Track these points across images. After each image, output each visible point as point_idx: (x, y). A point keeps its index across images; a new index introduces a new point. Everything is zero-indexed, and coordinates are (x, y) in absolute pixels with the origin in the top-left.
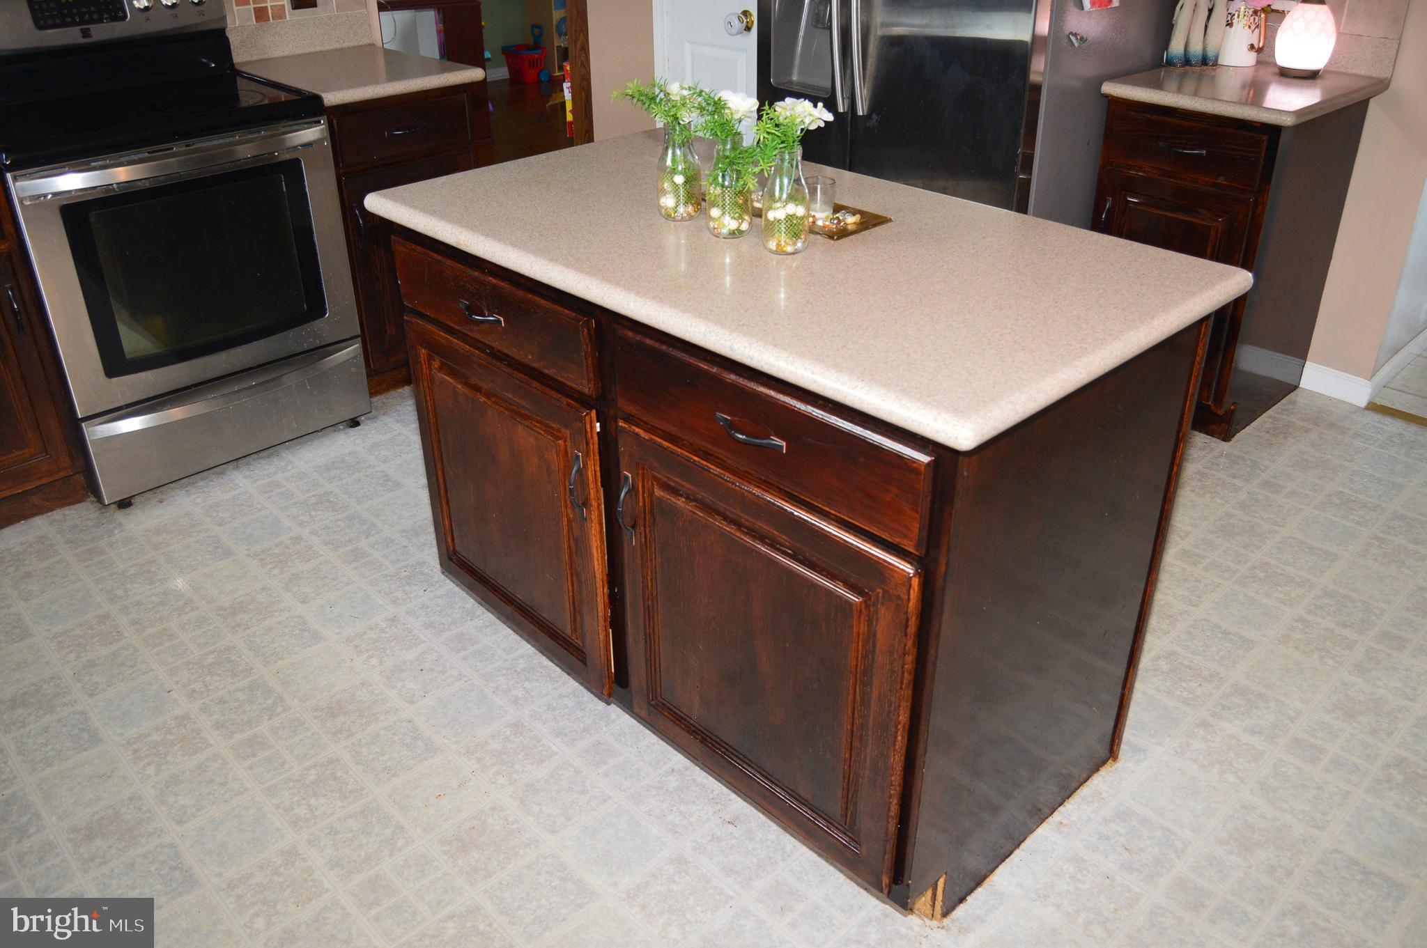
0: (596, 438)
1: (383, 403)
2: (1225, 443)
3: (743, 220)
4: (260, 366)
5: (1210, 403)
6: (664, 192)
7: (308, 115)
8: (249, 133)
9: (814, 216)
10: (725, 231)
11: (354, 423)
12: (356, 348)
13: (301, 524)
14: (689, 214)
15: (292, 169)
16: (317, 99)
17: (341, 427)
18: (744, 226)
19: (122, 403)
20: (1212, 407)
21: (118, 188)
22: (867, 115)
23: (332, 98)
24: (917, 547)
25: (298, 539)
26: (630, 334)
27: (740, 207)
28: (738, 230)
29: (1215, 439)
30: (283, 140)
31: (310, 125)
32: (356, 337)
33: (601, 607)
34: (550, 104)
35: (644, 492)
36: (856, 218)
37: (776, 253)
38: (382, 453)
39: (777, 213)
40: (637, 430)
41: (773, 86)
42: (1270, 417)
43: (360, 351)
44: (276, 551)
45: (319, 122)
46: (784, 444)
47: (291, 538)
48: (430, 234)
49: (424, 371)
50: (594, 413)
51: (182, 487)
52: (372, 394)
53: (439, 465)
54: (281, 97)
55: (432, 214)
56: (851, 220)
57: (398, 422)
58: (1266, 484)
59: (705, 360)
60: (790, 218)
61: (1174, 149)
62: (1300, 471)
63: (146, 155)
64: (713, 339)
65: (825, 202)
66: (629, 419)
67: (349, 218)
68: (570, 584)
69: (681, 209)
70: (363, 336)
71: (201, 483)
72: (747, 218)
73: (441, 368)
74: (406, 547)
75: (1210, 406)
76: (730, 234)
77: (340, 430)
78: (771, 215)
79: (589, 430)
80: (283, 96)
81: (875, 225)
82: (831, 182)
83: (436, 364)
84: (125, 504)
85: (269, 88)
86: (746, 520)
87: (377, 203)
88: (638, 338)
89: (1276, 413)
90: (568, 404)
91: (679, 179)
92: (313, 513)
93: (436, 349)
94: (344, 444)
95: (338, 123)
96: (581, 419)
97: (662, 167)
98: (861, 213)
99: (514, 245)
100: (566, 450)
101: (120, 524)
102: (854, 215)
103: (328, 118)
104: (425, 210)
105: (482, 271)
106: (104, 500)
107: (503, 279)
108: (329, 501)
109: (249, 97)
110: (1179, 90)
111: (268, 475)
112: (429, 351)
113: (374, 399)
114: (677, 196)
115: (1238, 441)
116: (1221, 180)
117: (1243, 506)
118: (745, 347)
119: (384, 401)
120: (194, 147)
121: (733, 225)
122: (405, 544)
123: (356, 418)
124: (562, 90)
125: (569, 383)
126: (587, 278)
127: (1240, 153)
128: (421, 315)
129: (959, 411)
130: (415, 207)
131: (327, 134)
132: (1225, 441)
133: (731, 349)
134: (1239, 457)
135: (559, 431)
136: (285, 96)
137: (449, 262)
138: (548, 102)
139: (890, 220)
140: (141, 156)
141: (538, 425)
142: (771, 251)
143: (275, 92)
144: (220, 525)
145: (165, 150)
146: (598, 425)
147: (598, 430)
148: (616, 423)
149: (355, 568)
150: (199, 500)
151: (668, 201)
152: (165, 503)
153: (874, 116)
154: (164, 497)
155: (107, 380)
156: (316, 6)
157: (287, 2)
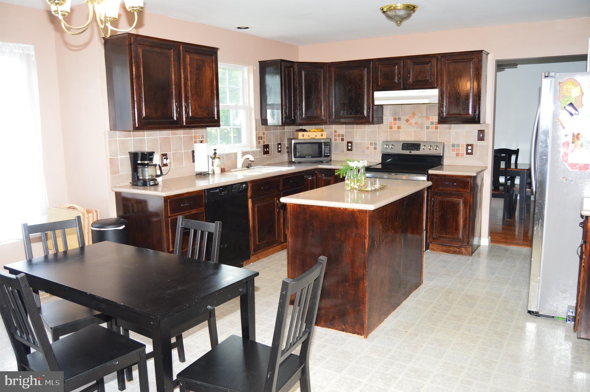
23: (430, 172)
45: (425, 176)
120: (397, 175)
156: (472, 154)
157: (465, 152)
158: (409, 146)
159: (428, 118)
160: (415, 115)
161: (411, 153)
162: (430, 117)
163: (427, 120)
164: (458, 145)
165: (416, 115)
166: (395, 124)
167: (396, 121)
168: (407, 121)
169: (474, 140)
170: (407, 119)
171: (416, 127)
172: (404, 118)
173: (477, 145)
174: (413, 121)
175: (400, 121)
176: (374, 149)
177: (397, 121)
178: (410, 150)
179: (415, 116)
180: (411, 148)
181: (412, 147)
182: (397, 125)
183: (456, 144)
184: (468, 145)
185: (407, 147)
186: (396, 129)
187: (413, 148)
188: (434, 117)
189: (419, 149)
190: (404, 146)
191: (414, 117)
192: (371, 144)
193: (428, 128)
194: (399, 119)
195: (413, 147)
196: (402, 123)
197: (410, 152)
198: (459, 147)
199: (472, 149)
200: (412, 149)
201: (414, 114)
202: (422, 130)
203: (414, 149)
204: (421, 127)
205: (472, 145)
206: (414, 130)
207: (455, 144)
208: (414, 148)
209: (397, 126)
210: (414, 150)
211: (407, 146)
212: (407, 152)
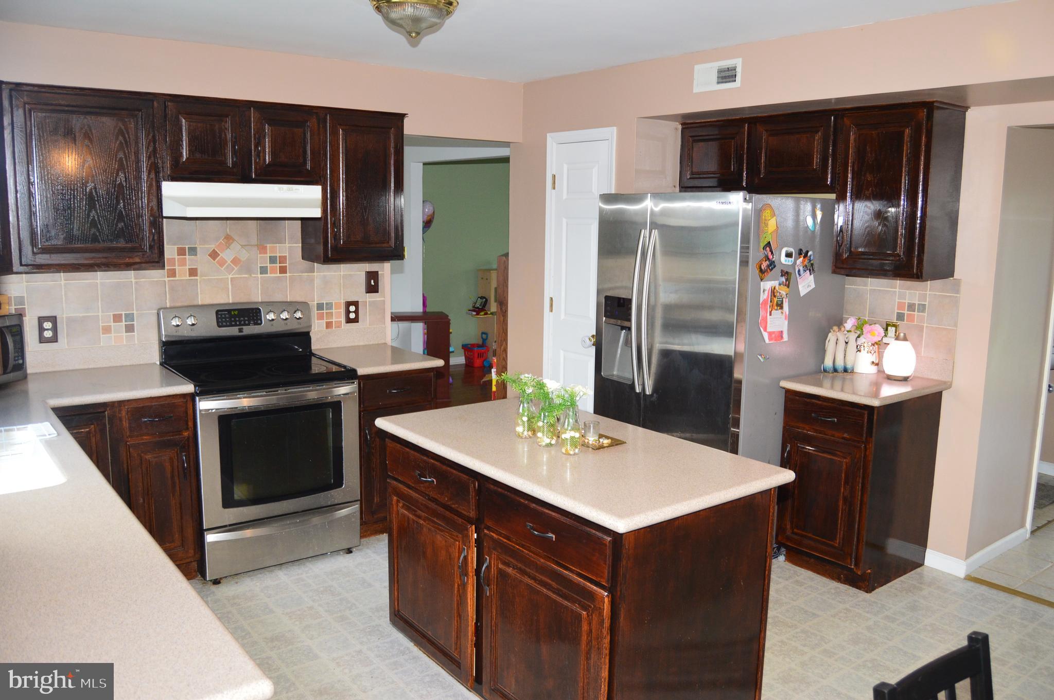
0: (474, 540)
1: (367, 542)
2: (867, 594)
3: (553, 438)
4: (303, 511)
5: (853, 567)
6: (518, 425)
7: (348, 379)
8: (317, 386)
9: (588, 439)
10: (544, 444)
11: (349, 551)
12: (356, 507)
13: (314, 601)
14: (529, 436)
15: (336, 406)
16: (354, 371)
17: (342, 553)
18: (553, 442)
19: (228, 523)
20: (855, 570)
21: (248, 409)
22: (651, 395)
23: (361, 371)
24: (607, 582)
25: (311, 608)
26: (492, 486)
27: (552, 432)
28: (550, 443)
29: (862, 592)
30: (332, 392)
31: (349, 384)
32: (357, 501)
33: (470, 634)
34: (483, 380)
35: (494, 566)
36: (609, 441)
37: (565, 454)
38: (363, 568)
39: (567, 435)
40: (492, 534)
41: (603, 377)
42: (901, 581)
43: (358, 509)
44: (299, 612)
45: (354, 383)
46: (554, 536)
47: (307, 607)
48: (405, 438)
49: (394, 509)
50: (474, 527)
51: (249, 576)
52: (362, 537)
53: (396, 561)
54: (333, 369)
55: (407, 429)
56: (606, 442)
57: (374, 552)
58: (887, 617)
59: (523, 498)
60: (572, 438)
61: (819, 418)
62: (911, 612)
63: (265, 393)
64: (525, 487)
65: (594, 433)
66: (489, 528)
67: (362, 434)
68: (456, 622)
69: (526, 433)
70: (361, 501)
71: (260, 576)
72: (554, 438)
73: (402, 507)
74: (371, 617)
75: (853, 569)
76: (546, 445)
77: (340, 554)
78: (563, 436)
79: (470, 535)
80: (335, 369)
81: (617, 445)
82: (597, 423)
83: (401, 505)
84: (216, 582)
85: (331, 364)
86: (538, 577)
87: (381, 423)
88: (496, 488)
89: (905, 579)
90: (462, 522)
91: (525, 419)
92: (321, 596)
93: (401, 496)
94: (343, 562)
95: (363, 384)
96: (467, 530)
97: (518, 413)
98: (612, 439)
99: (443, 444)
100: (459, 546)
101: (214, 592)
102: (608, 439)
103: (359, 381)
104: (403, 427)
105: (428, 456)
106: (206, 578)
107: (437, 460)
108: (330, 590)
109: (317, 367)
110: (832, 387)
111: (298, 574)
112: (398, 497)
113: (362, 540)
114: (524, 427)
115: (876, 593)
116: (846, 435)
117: (869, 628)
118: (538, 490)
119: (368, 541)
120: (289, 391)
121: (547, 441)
122: (371, 615)
123: (351, 548)
124: (491, 373)
125: (463, 512)
126: (474, 460)
127: (854, 420)
128: (396, 480)
129: (621, 516)
130: (399, 425)
131: (357, 390)
132: (867, 592)
133: (532, 491)
134: (874, 602)
135: (457, 536)
136: (335, 368)
137: (412, 452)
138: (483, 379)
139: (626, 443)
140: (261, 394)
141: (447, 534)
142: (563, 453)
143: (330, 366)
144: (269, 597)
145: (274, 391)
146: (476, 535)
147: (476, 537)
148: (484, 531)
149: (341, 625)
150: (258, 584)
151: (520, 429)
152: (239, 584)
153: (655, 395)
154: (239, 580)
155: (223, 509)
156: (358, 322)
157: (343, 319)
158: (235, 316)
159: (263, 249)
160: (231, 241)
161: (242, 332)
162: (266, 246)
163: (260, 253)
164: (329, 306)
165: (234, 240)
166: (183, 263)
167: (185, 255)
168: (214, 255)
169: (358, 292)
170: (214, 250)
171: (236, 269)
172: (203, 250)
173: (366, 302)
174: (227, 255)
175: (196, 255)
176: (126, 332)
177: (187, 257)
178: (239, 325)
179: (232, 243)
180: (240, 321)
181: (242, 319)
182: (188, 267)
183: (325, 303)
184: (349, 304)
185: (228, 318)
186: (186, 276)
187: (245, 321)
188: (278, 245)
189: (259, 322)
190: (222, 318)
191: (230, 245)
192: (117, 318)
193: (263, 270)
194: (193, 251)
195: (244, 318)
196: (201, 261)
197: (241, 330)
198: (331, 308)
199: (356, 312)
200: (243, 322)
201: (229, 239)
202: (251, 275)
203: (247, 322)
204: (247, 268)
205: (356, 304)
206: (230, 276)
207: (323, 303)
208: (246, 319)
209: (189, 269)
210: (249, 325)
211: (226, 315)
212: (233, 331)
